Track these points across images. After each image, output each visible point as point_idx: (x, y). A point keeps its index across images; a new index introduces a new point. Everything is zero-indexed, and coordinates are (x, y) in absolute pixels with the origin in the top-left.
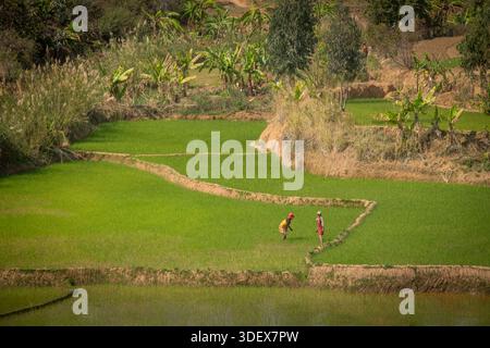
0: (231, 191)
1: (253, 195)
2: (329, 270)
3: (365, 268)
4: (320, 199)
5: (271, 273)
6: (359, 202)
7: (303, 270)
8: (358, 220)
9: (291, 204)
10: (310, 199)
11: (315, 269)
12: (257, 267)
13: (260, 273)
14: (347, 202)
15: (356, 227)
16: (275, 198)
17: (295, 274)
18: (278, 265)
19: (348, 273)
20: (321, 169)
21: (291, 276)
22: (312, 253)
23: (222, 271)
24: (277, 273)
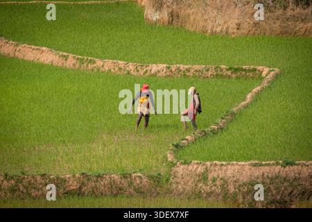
0: (66, 58)
1: (99, 63)
2: (201, 169)
3: (255, 165)
4: (197, 67)
5: (116, 177)
6: (255, 70)
7: (163, 170)
8: (249, 96)
9: (155, 75)
10: (182, 67)
11: (180, 169)
12: (96, 169)
13: (99, 176)
14: (236, 70)
15: (246, 107)
16: (131, 67)
17: (150, 177)
18: (128, 165)
19: (229, 173)
20: (201, 24)
21: (145, 180)
22: (177, 146)
23: (43, 176)
24: (125, 176)
